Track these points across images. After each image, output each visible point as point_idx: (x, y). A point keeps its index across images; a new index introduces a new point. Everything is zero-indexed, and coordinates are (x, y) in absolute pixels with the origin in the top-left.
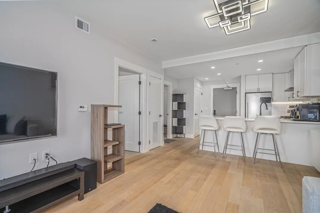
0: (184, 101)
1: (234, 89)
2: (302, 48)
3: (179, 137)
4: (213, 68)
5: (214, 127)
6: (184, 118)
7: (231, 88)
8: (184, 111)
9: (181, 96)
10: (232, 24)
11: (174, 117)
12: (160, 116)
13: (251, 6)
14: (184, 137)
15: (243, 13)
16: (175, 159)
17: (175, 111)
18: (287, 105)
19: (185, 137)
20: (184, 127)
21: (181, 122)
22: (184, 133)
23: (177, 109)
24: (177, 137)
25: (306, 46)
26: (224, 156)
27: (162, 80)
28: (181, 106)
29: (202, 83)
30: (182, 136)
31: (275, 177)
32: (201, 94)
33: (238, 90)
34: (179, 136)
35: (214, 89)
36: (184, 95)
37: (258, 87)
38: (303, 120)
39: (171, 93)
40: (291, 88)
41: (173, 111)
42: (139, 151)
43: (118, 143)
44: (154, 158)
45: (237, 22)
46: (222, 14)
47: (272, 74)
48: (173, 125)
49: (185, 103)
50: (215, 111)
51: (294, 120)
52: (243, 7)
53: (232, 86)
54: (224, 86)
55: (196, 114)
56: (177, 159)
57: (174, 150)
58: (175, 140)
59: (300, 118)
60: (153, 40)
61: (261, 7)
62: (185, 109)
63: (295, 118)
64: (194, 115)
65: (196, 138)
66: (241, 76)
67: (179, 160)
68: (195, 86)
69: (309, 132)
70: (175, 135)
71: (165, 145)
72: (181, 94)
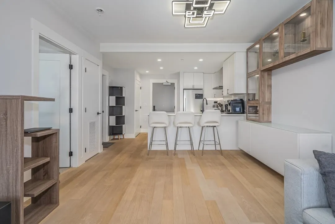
0: (123, 96)
1: (173, 84)
2: (232, 53)
3: (118, 139)
4: (159, 60)
5: (166, 124)
6: (123, 115)
7: (170, 84)
8: (123, 107)
9: (120, 89)
10: (196, 17)
11: (111, 114)
12: (98, 113)
13: (215, 4)
14: (123, 138)
15: (207, 9)
16: (127, 167)
17: (112, 108)
18: (211, 101)
19: (125, 138)
20: (124, 126)
21: (120, 120)
22: (123, 134)
23: (115, 105)
24: (114, 139)
25: (235, 52)
26: (175, 152)
27: (99, 67)
28: (120, 101)
29: (142, 76)
30: (121, 137)
31: (223, 165)
32: (140, 88)
33: (176, 86)
34: (116, 137)
35: (153, 84)
36: (123, 88)
37: (193, 84)
38: (233, 113)
39: (107, 85)
40: (220, 87)
41: (110, 107)
42: (70, 166)
43: (48, 159)
44: (96, 172)
45: (201, 16)
46: (192, 2)
47: (203, 74)
48: (110, 125)
49: (124, 97)
50: (154, 107)
51: (228, 113)
52: (211, 2)
53: (171, 81)
54: (163, 81)
55: (136, 111)
56: (129, 166)
57: (119, 155)
58: (113, 143)
59: (231, 111)
60: (98, 10)
61: (221, 9)
62: (124, 105)
63: (228, 111)
64: (135, 111)
65: (137, 137)
66: (180, 72)
67: (132, 167)
68: (135, 79)
69: (237, 122)
70: (112, 137)
71: (105, 151)
72: (118, 87)
